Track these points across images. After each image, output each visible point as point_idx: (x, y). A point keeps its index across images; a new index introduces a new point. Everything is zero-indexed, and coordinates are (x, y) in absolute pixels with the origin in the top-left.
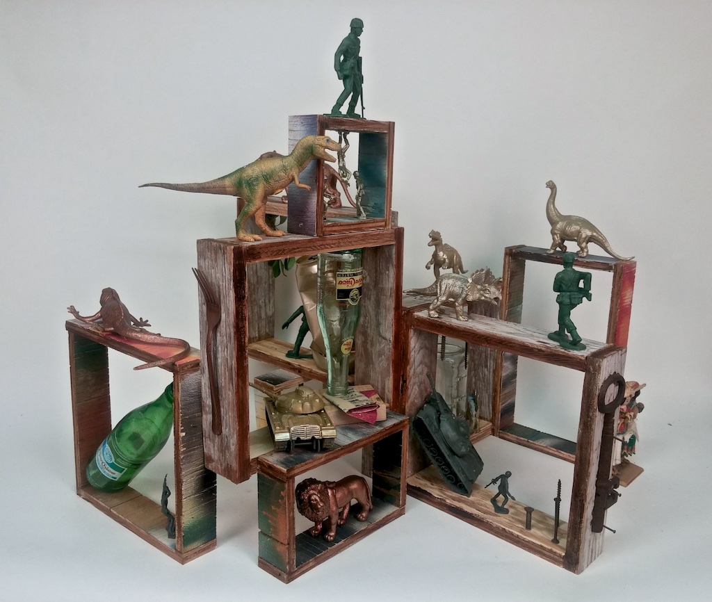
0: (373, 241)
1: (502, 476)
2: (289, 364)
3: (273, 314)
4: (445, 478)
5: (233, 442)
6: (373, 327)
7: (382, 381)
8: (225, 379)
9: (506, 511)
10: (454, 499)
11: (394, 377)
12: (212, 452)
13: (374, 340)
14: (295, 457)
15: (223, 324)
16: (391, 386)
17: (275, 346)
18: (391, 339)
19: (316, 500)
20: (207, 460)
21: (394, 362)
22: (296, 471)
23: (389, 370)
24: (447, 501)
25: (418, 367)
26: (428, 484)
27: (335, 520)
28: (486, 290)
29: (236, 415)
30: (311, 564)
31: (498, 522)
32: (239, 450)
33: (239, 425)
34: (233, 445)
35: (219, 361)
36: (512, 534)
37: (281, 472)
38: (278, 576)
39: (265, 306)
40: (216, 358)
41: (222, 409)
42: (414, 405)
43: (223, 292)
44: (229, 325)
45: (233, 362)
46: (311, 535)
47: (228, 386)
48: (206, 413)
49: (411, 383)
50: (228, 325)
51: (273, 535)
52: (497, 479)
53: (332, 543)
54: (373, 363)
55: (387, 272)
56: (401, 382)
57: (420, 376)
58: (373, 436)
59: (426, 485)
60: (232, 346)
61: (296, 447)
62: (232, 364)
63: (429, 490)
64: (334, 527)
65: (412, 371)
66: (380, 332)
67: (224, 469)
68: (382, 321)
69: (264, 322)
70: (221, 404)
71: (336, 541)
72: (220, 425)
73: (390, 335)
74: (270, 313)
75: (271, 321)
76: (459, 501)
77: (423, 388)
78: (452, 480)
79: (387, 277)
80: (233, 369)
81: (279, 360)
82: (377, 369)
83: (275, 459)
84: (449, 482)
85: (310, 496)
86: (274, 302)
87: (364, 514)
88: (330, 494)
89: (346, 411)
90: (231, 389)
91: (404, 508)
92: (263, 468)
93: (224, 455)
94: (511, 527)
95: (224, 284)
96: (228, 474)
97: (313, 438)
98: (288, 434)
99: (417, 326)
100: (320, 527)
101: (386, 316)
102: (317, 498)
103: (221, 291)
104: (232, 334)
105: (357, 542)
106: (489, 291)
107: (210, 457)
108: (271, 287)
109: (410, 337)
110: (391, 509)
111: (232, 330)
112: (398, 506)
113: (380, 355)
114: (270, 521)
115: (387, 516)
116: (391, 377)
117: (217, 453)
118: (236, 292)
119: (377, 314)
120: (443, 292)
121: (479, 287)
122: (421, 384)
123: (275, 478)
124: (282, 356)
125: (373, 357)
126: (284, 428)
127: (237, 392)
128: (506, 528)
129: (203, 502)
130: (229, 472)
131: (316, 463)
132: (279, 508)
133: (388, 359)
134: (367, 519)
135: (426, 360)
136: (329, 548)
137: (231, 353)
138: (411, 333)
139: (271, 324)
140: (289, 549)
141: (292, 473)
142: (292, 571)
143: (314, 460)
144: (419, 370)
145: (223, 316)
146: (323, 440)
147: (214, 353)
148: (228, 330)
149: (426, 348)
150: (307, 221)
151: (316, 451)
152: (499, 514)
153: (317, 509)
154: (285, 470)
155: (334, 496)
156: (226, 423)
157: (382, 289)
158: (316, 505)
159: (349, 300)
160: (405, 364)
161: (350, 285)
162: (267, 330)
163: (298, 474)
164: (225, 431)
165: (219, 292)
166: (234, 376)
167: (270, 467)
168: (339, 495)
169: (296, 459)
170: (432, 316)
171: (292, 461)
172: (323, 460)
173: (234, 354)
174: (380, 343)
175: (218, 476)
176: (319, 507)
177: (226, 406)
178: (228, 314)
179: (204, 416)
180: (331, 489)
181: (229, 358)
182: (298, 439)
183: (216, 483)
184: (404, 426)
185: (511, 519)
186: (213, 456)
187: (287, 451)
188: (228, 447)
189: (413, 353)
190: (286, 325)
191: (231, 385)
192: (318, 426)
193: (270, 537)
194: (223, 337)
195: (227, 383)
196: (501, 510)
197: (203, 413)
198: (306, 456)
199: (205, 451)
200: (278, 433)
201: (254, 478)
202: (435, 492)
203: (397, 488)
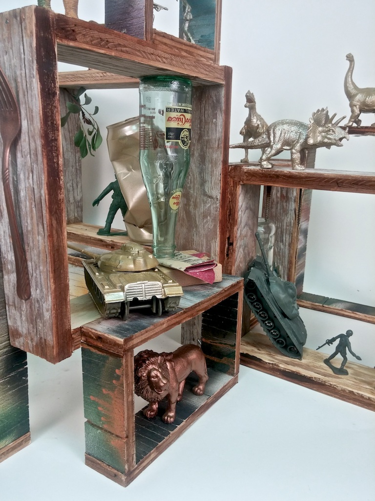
0: (205, 72)
1: (341, 336)
2: (101, 241)
3: (81, 200)
4: (275, 343)
5: (47, 306)
6: (197, 186)
7: (207, 245)
8: (32, 218)
9: (346, 373)
10: (287, 363)
11: (221, 239)
12: (19, 323)
13: (198, 200)
14: (131, 323)
15: (24, 137)
16: (218, 249)
17: (85, 228)
18: (219, 197)
19: (157, 376)
20: (13, 336)
21: (221, 222)
22: (135, 341)
23: (215, 232)
24: (281, 365)
25: (243, 229)
26: (256, 350)
27: (175, 398)
28: (329, 131)
29: (49, 269)
30: (152, 456)
31: (344, 384)
32: (57, 317)
33: (55, 283)
34: (47, 311)
35: (22, 194)
36: (362, 396)
37: (116, 344)
38: (114, 477)
39: (73, 189)
40: (17, 192)
41: (29, 264)
42: (239, 269)
43: (22, 86)
44: (33, 137)
45: (43, 192)
46: (146, 418)
47: (36, 228)
48: (8, 273)
49: (238, 245)
50: (31, 137)
51: (105, 427)
52: (334, 339)
53: (173, 425)
54: (196, 227)
55: (214, 120)
56: (227, 245)
57: (245, 238)
58: (214, 297)
59: (252, 351)
60: (41, 167)
61: (131, 311)
62: (41, 196)
63: (258, 356)
64: (173, 406)
65: (239, 232)
66: (204, 190)
67: (37, 345)
68: (207, 177)
69: (72, 207)
70: (28, 257)
71: (177, 422)
72: (28, 285)
73: (217, 193)
74: (78, 198)
75: (79, 206)
76: (294, 365)
77: (246, 251)
78: (282, 343)
79: (214, 126)
80: (43, 202)
81: (90, 238)
82: (202, 232)
83: (105, 327)
84: (278, 346)
85: (149, 373)
86: (81, 187)
87: (201, 387)
88: (169, 368)
89: (183, 270)
90: (42, 232)
91: (237, 377)
92: (90, 340)
93: (35, 326)
94: (360, 389)
95: (23, 72)
96: (42, 350)
97: (154, 297)
98: (122, 294)
99: (247, 180)
100: (155, 407)
101: (212, 172)
102: (159, 374)
103: (20, 84)
104: (40, 148)
105: (197, 419)
106: (333, 131)
107: (17, 330)
108: (78, 171)
109: (238, 195)
110: (226, 379)
111: (39, 142)
112: (232, 374)
113: (205, 216)
114: (100, 408)
115: (224, 387)
116: (218, 239)
117: (26, 325)
118: (42, 81)
119: (202, 172)
120: (277, 139)
121: (320, 129)
122: (245, 247)
123: (107, 352)
124: (94, 234)
125: (197, 219)
126: (115, 286)
127: (51, 236)
128: (354, 391)
129: (10, 389)
130: (42, 348)
131: (157, 330)
132: (113, 391)
133: (214, 220)
134: (205, 392)
135: (250, 222)
136: (171, 432)
137: (39, 178)
138: (240, 190)
139: (79, 209)
140: (127, 443)
141: (130, 344)
142: (132, 469)
143: (156, 326)
144: (244, 232)
145: (24, 124)
146: (165, 301)
147: (14, 184)
148: (33, 145)
149: (251, 210)
150: (132, 24)
151: (156, 315)
152: (340, 376)
153: (160, 388)
154: (120, 340)
155: (173, 369)
156: (36, 282)
157: (208, 141)
158: (157, 383)
159: (179, 141)
160: (231, 225)
161: (180, 123)
162: (76, 215)
163: (137, 345)
164: (35, 293)
165: (17, 87)
166: (44, 212)
167: (99, 338)
168: (178, 368)
169: (132, 326)
170: (265, 166)
171: (128, 329)
172: (165, 326)
173: (44, 178)
174: (205, 203)
175: (29, 355)
176: (162, 384)
177: (35, 258)
178: (31, 120)
179: (6, 277)
180: (170, 361)
181: (36, 187)
182: (136, 299)
183: (26, 363)
184: (240, 288)
185: (355, 381)
186: (20, 329)
187: (121, 316)
188: (40, 315)
189: (240, 213)
190: (97, 202)
191: (41, 226)
192: (159, 283)
193: (101, 429)
194: (26, 157)
195: (36, 225)
196: (341, 371)
197: (4, 272)
198: (144, 322)
199: (10, 323)
200: (108, 293)
201: (77, 354)
202: (264, 356)
203: (232, 355)
